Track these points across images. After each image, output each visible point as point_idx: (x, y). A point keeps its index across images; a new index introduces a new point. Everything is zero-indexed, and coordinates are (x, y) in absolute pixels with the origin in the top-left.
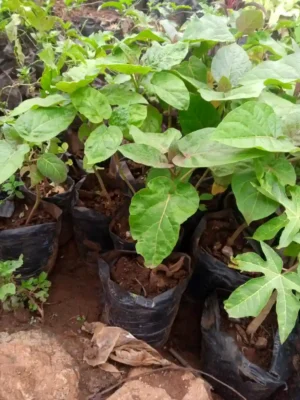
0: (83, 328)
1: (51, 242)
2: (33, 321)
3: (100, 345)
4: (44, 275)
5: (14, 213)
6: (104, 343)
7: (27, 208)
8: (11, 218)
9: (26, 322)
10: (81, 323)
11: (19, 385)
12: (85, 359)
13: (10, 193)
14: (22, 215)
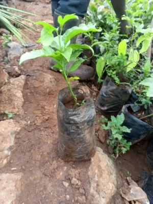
0: (128, 178)
1: (144, 134)
2: (113, 155)
3: (131, 192)
4: (130, 144)
5: (137, 112)
6: (134, 193)
7: (143, 114)
8: (134, 113)
9: (110, 153)
10: (128, 176)
11: (97, 171)
12: (121, 189)
13: (143, 103)
14: (139, 115)
